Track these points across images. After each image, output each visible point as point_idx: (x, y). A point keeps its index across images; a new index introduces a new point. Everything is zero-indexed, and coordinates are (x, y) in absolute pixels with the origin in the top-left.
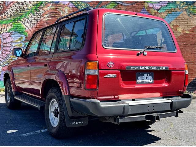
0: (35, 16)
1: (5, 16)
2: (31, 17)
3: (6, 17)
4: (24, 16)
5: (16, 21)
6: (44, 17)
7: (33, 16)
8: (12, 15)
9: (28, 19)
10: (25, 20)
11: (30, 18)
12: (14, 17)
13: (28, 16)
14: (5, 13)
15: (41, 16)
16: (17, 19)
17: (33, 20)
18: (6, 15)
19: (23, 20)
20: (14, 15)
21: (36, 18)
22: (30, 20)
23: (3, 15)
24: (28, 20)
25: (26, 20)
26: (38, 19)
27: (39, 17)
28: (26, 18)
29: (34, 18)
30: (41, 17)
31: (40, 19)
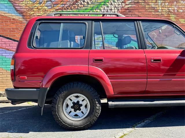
0: (115, 4)
1: (81, 4)
2: (111, 4)
3: (82, 6)
4: (103, 3)
5: (94, 10)
6: (126, 3)
7: (113, 3)
8: (90, 3)
9: (108, 7)
10: (104, 9)
11: (110, 6)
12: (92, 6)
13: (107, 3)
14: (81, 1)
15: (123, 2)
16: (95, 8)
17: (113, 8)
18: (83, 3)
19: (102, 8)
20: (92, 3)
21: (117, 6)
22: (110, 8)
23: (78, 4)
24: (108, 9)
25: (106, 8)
26: (119, 6)
27: (120, 4)
28: (105, 6)
29: (114, 6)
30: (123, 4)
31: (121, 6)
